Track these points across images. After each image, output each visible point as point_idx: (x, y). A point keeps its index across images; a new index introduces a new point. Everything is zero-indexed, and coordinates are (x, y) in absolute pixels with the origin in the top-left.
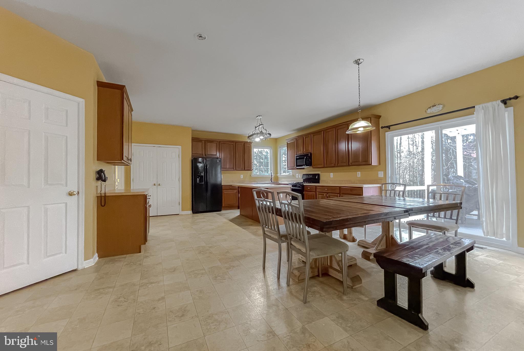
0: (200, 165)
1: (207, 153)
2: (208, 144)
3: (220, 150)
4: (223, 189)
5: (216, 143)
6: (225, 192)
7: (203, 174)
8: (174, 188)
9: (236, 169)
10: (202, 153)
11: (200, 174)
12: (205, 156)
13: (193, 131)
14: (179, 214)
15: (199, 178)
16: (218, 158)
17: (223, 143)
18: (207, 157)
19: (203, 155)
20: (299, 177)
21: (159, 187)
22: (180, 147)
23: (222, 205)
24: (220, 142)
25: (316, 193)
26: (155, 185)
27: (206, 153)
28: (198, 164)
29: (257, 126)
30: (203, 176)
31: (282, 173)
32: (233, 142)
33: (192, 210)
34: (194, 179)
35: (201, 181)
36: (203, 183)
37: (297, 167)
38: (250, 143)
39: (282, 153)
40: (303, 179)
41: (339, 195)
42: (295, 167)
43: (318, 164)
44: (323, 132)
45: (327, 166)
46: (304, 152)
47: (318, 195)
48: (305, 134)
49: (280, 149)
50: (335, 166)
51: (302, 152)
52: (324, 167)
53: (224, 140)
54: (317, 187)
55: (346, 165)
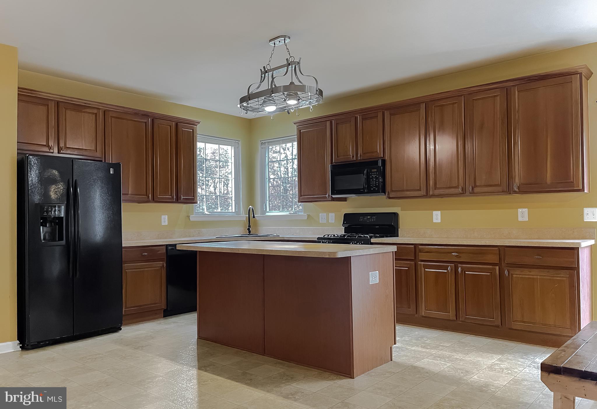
2: (68, 113)
5: (95, 114)
6: (127, 270)
9: (156, 198)
10: (49, 143)
12: (59, 153)
13: (23, 68)
15: (48, 226)
17: (114, 114)
18: (63, 155)
19: (51, 148)
20: (328, 220)
24: (105, 111)
25: (416, 265)
27: (62, 144)
29: (269, 68)
30: (62, 218)
31: (268, 210)
32: (146, 115)
34: (29, 229)
35: (52, 235)
36: (64, 241)
37: (333, 196)
38: (192, 124)
39: (267, 158)
40: (347, 226)
41: (497, 268)
42: (329, 196)
43: (405, 189)
44: (423, 106)
45: (437, 192)
46: (360, 156)
47: (424, 270)
48: (362, 110)
49: (262, 148)
50: (463, 193)
51: (353, 157)
52: (427, 195)
53: (118, 108)
54: (420, 247)
55: (504, 192)
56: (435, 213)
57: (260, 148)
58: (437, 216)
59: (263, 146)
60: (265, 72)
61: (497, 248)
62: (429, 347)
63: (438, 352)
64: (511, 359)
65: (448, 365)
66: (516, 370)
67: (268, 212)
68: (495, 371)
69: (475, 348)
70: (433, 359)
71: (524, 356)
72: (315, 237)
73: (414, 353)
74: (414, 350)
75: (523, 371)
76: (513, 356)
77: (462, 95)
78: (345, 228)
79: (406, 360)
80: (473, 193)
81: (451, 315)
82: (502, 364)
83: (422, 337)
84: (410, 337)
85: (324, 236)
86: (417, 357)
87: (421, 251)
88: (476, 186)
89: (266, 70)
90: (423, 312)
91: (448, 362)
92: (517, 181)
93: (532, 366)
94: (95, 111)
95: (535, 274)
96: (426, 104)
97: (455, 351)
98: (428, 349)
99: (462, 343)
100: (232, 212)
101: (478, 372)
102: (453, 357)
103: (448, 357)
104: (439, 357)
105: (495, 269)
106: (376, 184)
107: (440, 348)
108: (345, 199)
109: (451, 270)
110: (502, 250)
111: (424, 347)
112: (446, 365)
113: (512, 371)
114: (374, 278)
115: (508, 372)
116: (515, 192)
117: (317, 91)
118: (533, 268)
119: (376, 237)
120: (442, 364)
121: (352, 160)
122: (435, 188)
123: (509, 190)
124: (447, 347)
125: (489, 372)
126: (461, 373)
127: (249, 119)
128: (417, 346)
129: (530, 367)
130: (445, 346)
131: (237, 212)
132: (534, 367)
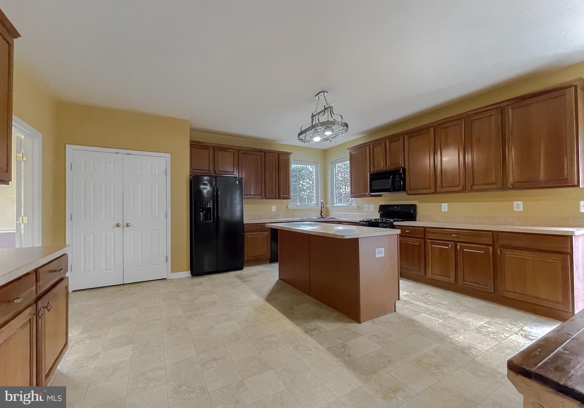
0: (206, 189)
1: (218, 169)
2: (219, 152)
3: (238, 165)
4: (245, 231)
5: (233, 152)
6: (248, 236)
7: (210, 205)
8: (158, 231)
9: (267, 197)
10: (209, 169)
11: (204, 206)
12: (215, 174)
13: (193, 130)
14: (166, 279)
15: (204, 212)
16: (236, 177)
17: (243, 152)
18: (217, 175)
19: (210, 171)
20: (369, 209)
21: (126, 229)
22: (168, 155)
23: (243, 258)
24: (239, 150)
25: (425, 242)
26: (118, 225)
27: (216, 169)
28: (202, 186)
29: (316, 113)
30: (211, 208)
31: (335, 202)
32: (261, 151)
33: (191, 270)
34: (194, 214)
35: (206, 217)
36: (212, 221)
37: (371, 194)
38: (288, 154)
39: (334, 171)
40: (381, 213)
41: (491, 248)
42: (368, 193)
43: (419, 188)
44: (432, 129)
45: (443, 190)
46: (388, 167)
47: (431, 245)
48: (389, 136)
49: (332, 166)
50: (464, 190)
51: (384, 167)
52: (436, 192)
53: (246, 148)
54: (428, 229)
55: (498, 189)
56: (443, 204)
57: (330, 166)
58: (445, 207)
59: (332, 164)
60: (313, 116)
61: (490, 233)
62: (430, 303)
63: (435, 308)
64: (500, 324)
65: (440, 321)
66: (502, 336)
67: (335, 204)
68: (481, 333)
69: (468, 308)
70: (429, 315)
71: (514, 322)
72: (357, 220)
73: (416, 307)
74: (417, 305)
75: (510, 338)
76: (503, 320)
77: (462, 118)
78: (380, 214)
79: (407, 313)
80: (472, 190)
81: (452, 280)
82: (490, 327)
83: (427, 294)
84: (418, 293)
85: (364, 220)
86: (417, 312)
87: (429, 232)
88: (474, 185)
89: (314, 115)
90: (429, 275)
91: (440, 319)
92: (511, 180)
93: (519, 333)
94: (233, 151)
95: (526, 254)
96: (434, 128)
97: (450, 309)
98: (428, 304)
99: (459, 302)
100: (314, 204)
101: (464, 332)
102: (447, 314)
103: (442, 314)
104: (434, 313)
105: (489, 249)
106: (399, 185)
107: (439, 305)
108: (380, 196)
109: (452, 246)
110: (496, 235)
111: (424, 303)
112: (438, 321)
113: (498, 336)
114: (380, 253)
115: (494, 336)
116: (510, 189)
117: (342, 124)
118: (525, 250)
119: (398, 221)
120: (436, 320)
121: (383, 170)
122: (442, 187)
123: (504, 187)
124: (444, 304)
125: (475, 334)
126: (450, 331)
127: (324, 149)
128: (420, 301)
129: (516, 334)
130: (443, 304)
131: (317, 204)
132: (522, 335)
